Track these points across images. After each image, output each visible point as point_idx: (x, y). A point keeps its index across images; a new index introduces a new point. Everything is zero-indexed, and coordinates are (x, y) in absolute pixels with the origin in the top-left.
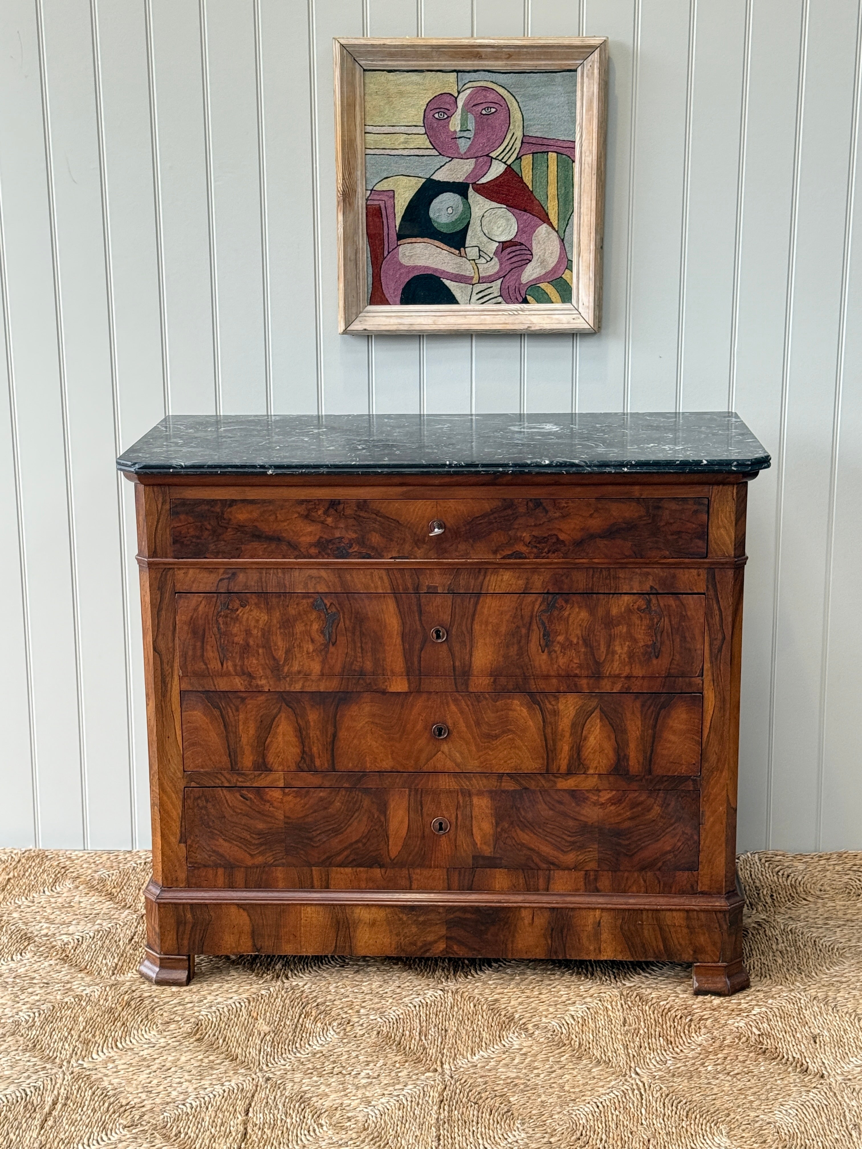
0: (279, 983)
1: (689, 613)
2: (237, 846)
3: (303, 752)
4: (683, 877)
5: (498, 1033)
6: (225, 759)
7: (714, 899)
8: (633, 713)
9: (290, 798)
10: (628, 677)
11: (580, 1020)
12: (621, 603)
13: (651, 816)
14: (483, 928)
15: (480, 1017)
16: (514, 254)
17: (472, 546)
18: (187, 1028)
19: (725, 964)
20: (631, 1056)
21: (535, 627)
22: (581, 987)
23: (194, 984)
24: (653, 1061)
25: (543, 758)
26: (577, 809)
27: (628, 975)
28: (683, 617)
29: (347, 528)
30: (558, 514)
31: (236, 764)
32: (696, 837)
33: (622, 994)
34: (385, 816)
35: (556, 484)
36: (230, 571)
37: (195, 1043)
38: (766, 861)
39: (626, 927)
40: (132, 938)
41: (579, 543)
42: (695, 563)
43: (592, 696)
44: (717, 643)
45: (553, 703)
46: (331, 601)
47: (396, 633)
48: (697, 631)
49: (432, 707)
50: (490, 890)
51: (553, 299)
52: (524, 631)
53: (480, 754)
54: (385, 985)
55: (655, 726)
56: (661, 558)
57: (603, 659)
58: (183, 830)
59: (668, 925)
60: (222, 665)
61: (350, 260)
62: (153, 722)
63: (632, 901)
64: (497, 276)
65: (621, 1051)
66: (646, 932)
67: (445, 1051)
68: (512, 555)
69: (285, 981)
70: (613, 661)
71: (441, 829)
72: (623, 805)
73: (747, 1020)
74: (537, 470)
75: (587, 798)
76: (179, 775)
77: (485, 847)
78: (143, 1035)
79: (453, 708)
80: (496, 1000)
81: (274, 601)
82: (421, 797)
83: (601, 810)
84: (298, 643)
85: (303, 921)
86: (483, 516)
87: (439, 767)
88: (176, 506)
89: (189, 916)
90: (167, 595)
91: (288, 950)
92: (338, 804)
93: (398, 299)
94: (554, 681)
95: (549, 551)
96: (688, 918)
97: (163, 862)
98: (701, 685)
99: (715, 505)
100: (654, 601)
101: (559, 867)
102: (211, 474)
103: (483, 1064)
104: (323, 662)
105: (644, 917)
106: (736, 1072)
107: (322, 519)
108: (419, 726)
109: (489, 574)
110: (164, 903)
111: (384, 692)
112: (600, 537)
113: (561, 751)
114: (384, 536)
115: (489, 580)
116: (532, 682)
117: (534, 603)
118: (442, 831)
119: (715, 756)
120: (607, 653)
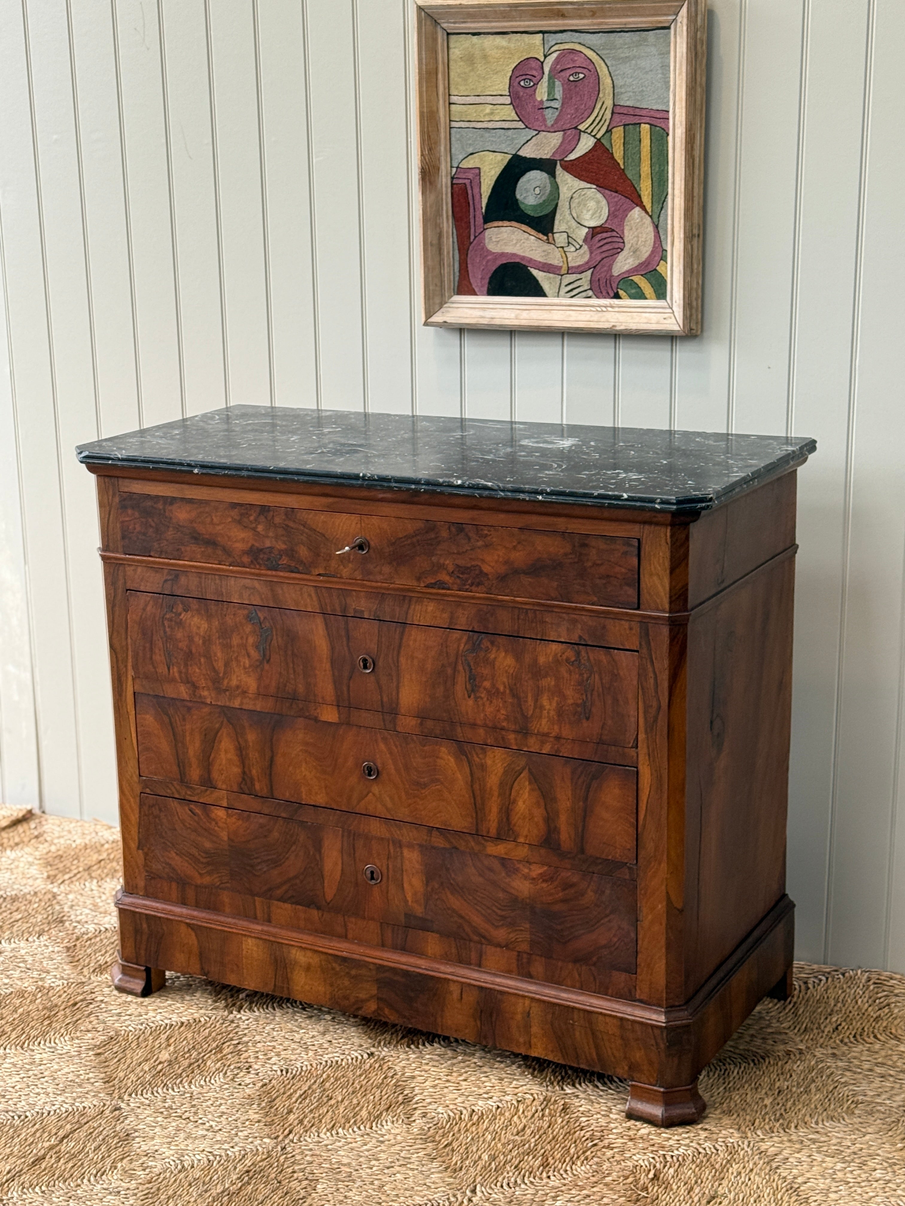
0: (227, 1013)
1: (621, 673)
2: (187, 861)
3: (244, 773)
4: (620, 978)
5: (378, 1113)
6: (175, 768)
7: (652, 1011)
8: (563, 780)
9: (233, 819)
10: (558, 738)
12: (549, 651)
13: (584, 901)
14: (412, 995)
15: (378, 1091)
16: (605, 241)
17: (396, 570)
18: (100, 1040)
19: (662, 1090)
21: (460, 668)
22: (515, 1082)
24: (505, 1181)
25: (472, 817)
26: (508, 880)
28: (615, 676)
29: (276, 538)
30: (480, 543)
31: (185, 776)
32: (633, 935)
34: (320, 853)
35: (472, 507)
36: (173, 572)
37: (91, 1057)
39: (557, 1024)
41: (502, 578)
42: (625, 614)
43: (520, 754)
44: (653, 711)
45: (481, 756)
46: (265, 615)
47: (325, 656)
48: (630, 696)
49: (362, 743)
50: (421, 954)
51: (647, 294)
52: (449, 671)
53: (410, 801)
54: (320, 1037)
55: (586, 799)
56: (588, 604)
57: (530, 713)
58: (141, 837)
59: (601, 1032)
60: (169, 670)
61: (432, 245)
63: (564, 995)
65: (483, 1162)
66: (577, 1034)
68: (435, 583)
69: (234, 1012)
70: (541, 717)
71: (372, 878)
72: (556, 883)
73: (658, 1159)
74: (450, 490)
75: (517, 870)
76: (136, 778)
77: (415, 906)
78: (56, 1038)
79: (382, 746)
81: (213, 608)
82: (354, 840)
83: (531, 886)
84: (235, 655)
85: (244, 952)
86: (406, 537)
87: (371, 810)
88: (124, 500)
89: (145, 926)
90: (120, 592)
91: (234, 979)
92: (276, 834)
93: (485, 289)
94: (481, 731)
95: (472, 584)
96: (622, 1027)
98: (635, 758)
99: (646, 548)
100: (583, 653)
101: (490, 942)
102: (145, 468)
103: (329, 1143)
104: (260, 679)
105: (576, 1017)
107: (254, 526)
108: (350, 763)
109: (413, 603)
111: (316, 720)
112: (525, 573)
113: (490, 811)
114: (311, 550)
115: (414, 609)
116: (459, 730)
117: (459, 640)
118: (373, 882)
119: (652, 844)
120: (535, 707)
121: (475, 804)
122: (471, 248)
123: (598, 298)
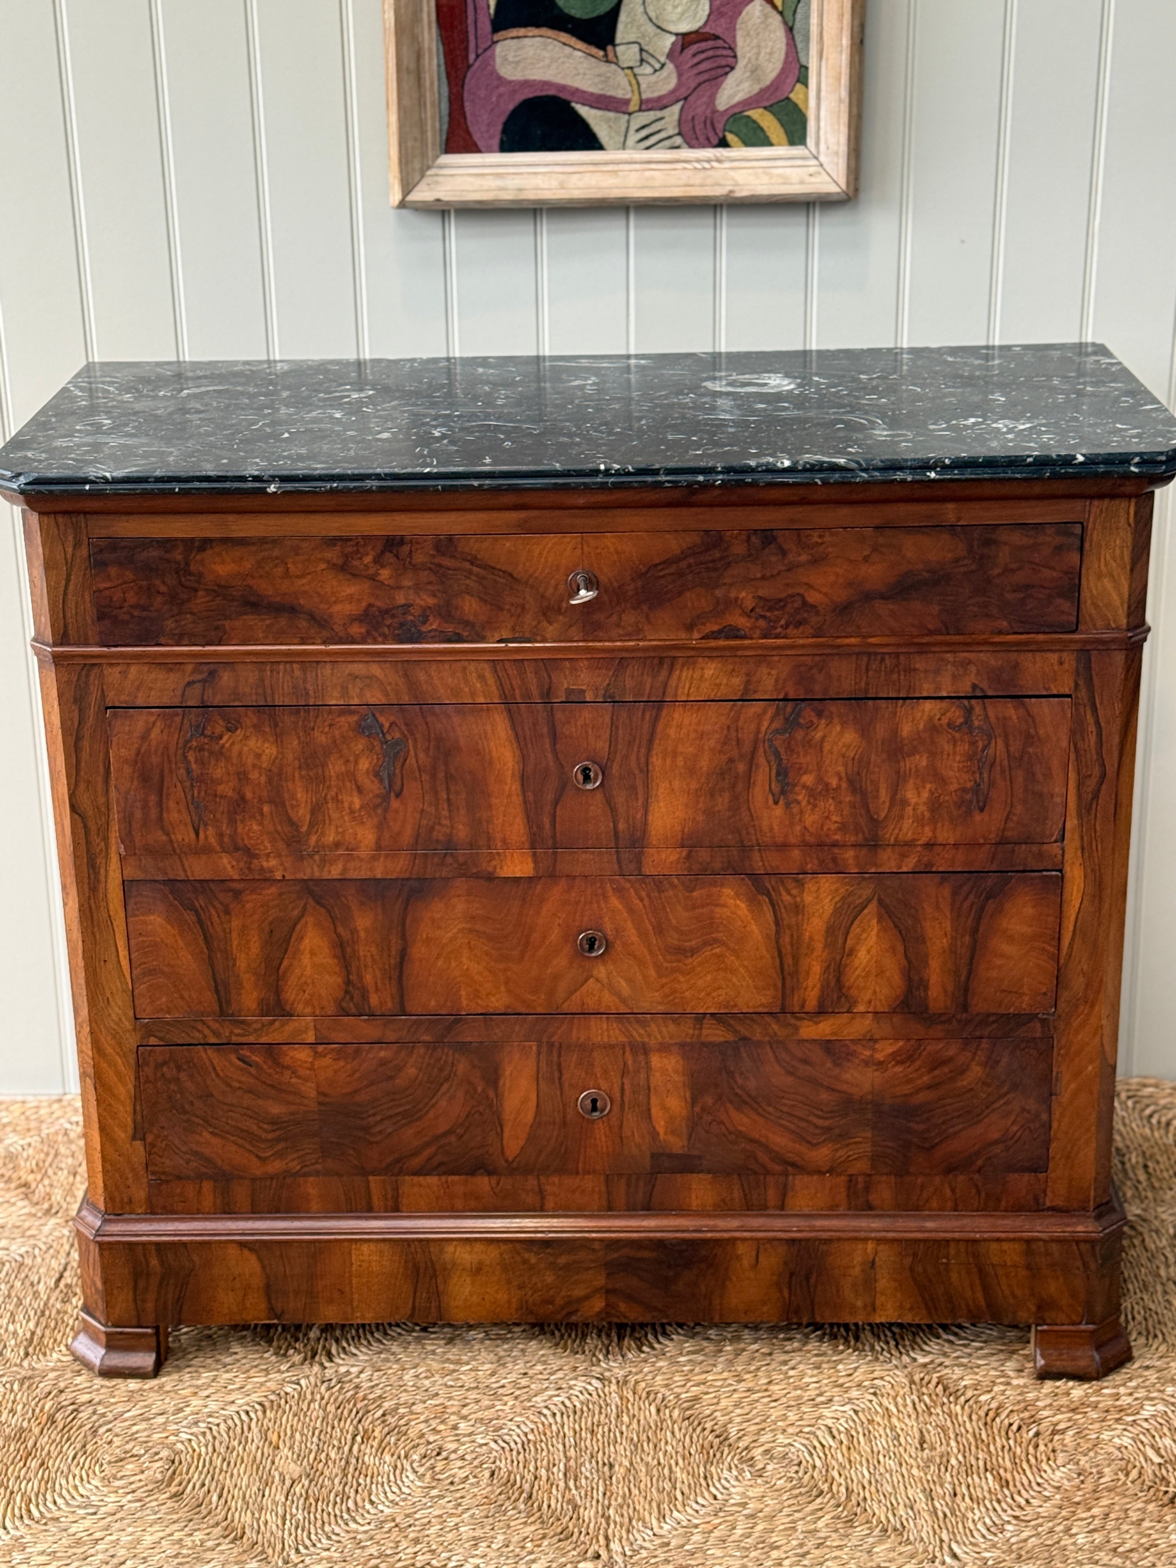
0: (316, 1368)
1: (1041, 732)
2: (234, 1142)
3: (348, 982)
4: (1021, 1183)
5: (702, 1469)
6: (209, 996)
7: (1074, 1220)
8: (937, 907)
9: (327, 1061)
10: (929, 846)
11: (843, 1437)
12: (919, 715)
13: (964, 1082)
14: (671, 1274)
15: (669, 1434)
16: (703, 56)
17: (647, 617)
18: (156, 1470)
19: (1091, 1327)
20: (940, 1515)
21: (762, 761)
22: (840, 1367)
23: (169, 1374)
24: (980, 1526)
25: (775, 985)
26: (836, 1071)
27: (918, 1340)
28: (1030, 739)
29: (417, 588)
30: (804, 558)
31: (228, 1002)
32: (1044, 1117)
33: (912, 1382)
34: (496, 1088)
35: (803, 502)
36: (205, 668)
37: (170, 1504)
38: (1129, 1097)
39: (919, 1269)
40: (61, 1277)
41: (844, 610)
42: (1053, 642)
43: (864, 879)
44: (1092, 783)
45: (795, 892)
46: (392, 718)
47: (510, 772)
48: (1055, 763)
49: (577, 903)
50: (681, 1210)
51: (773, 138)
52: (741, 767)
53: (664, 980)
54: (502, 1371)
55: (975, 931)
56: (992, 633)
57: (883, 815)
58: (139, 1118)
59: (993, 1266)
60: (197, 834)
61: (409, 72)
62: (77, 935)
63: (930, 1225)
64: (673, 98)
65: (922, 1505)
66: (954, 1277)
67: (611, 1512)
68: (720, 631)
69: (327, 1364)
70: (901, 817)
71: (594, 1108)
72: (918, 1063)
73: (1135, 1430)
74: (769, 478)
75: (854, 1054)
76: (128, 1025)
77: (671, 1138)
78: (76, 1487)
79: (615, 902)
80: (696, 1399)
81: (288, 719)
82: (559, 1056)
83: (877, 1074)
84: (333, 793)
85: (354, 1268)
86: (667, 563)
87: (591, 1004)
88: (101, 551)
89: (154, 1262)
90: (92, 712)
91: (330, 1314)
92: (412, 1071)
93: (496, 142)
94: (796, 853)
95: (787, 626)
96: (1028, 1253)
97: (105, 1171)
98: (1060, 857)
99: (1095, 536)
100: (978, 710)
101: (800, 1168)
102: (163, 493)
103: (681, 1541)
104: (380, 827)
105: (952, 1252)
106: (1127, 1546)
107: (371, 571)
108: (555, 936)
109: (678, 667)
110: (109, 1243)
111: (490, 878)
112: (884, 597)
113: (808, 974)
114: (485, 602)
115: (679, 678)
116: (756, 856)
117: (760, 717)
118: (596, 1114)
119: (1081, 979)
120: (892, 805)
121: (782, 969)
122: (469, 75)
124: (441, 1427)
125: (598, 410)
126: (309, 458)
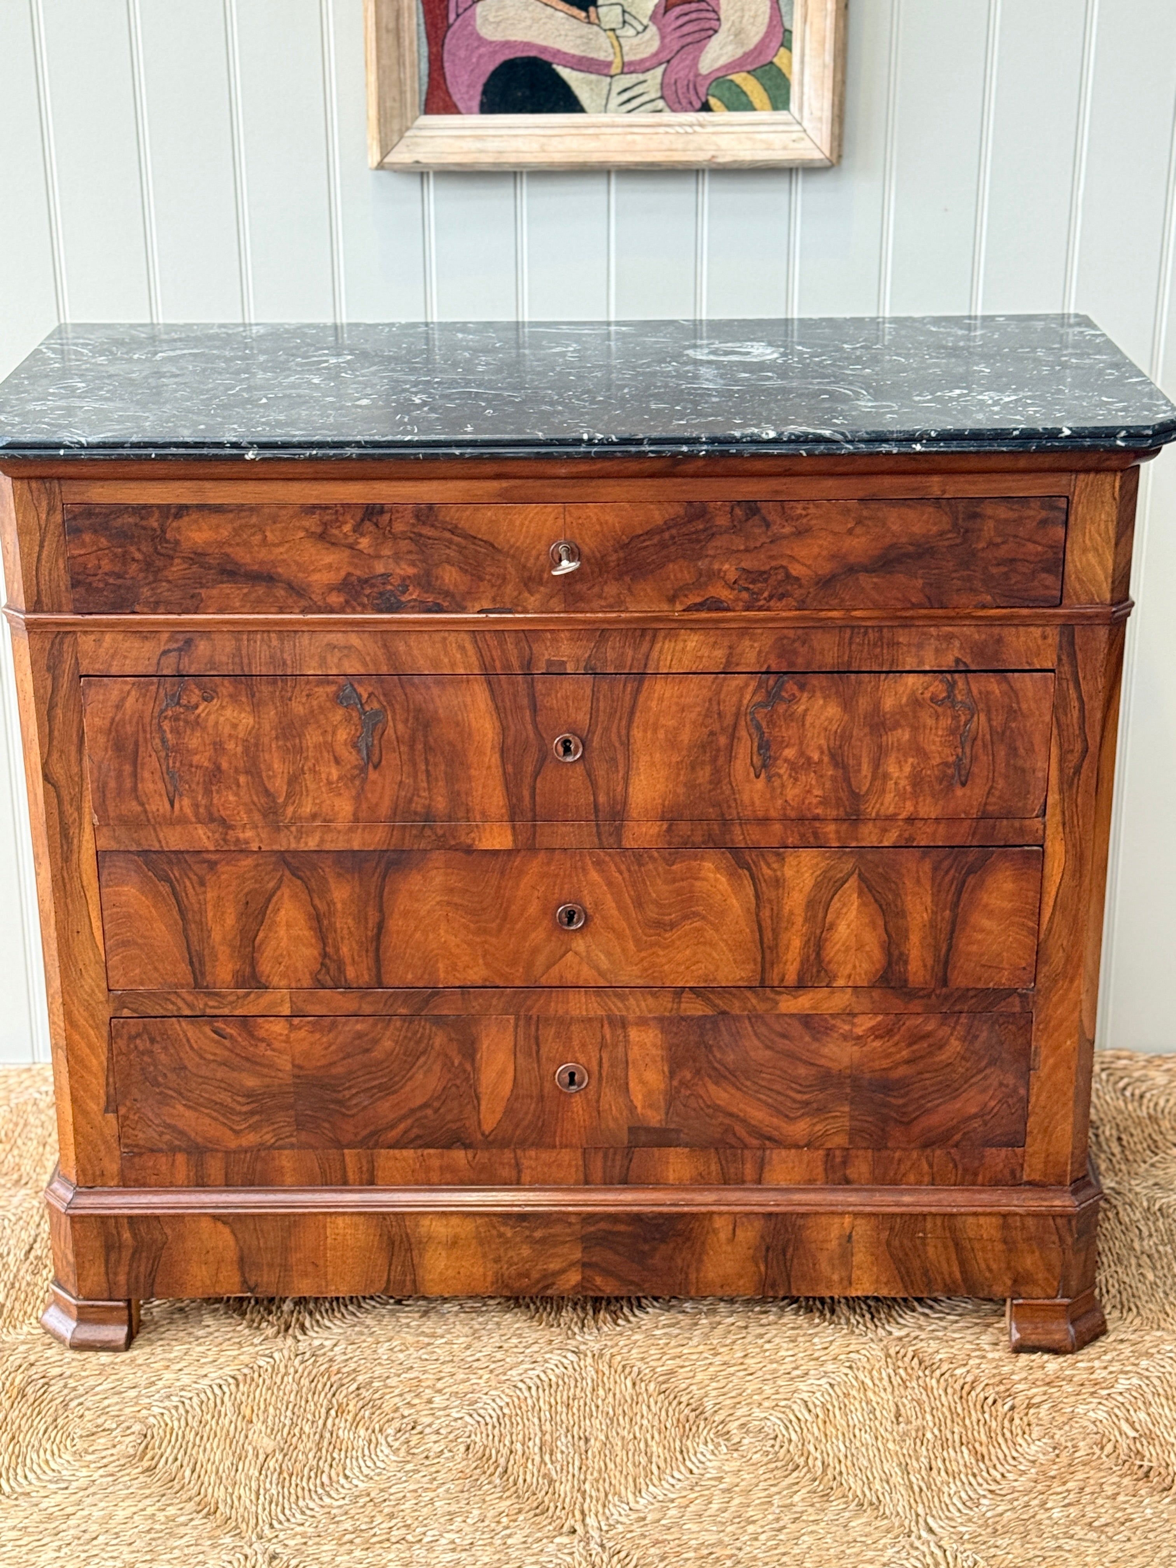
0: (290, 1341)
1: (1024, 706)
2: (207, 1115)
3: (325, 955)
4: (998, 1157)
5: (678, 1443)
6: (183, 968)
7: (1051, 1195)
8: (918, 881)
9: (302, 1033)
10: (911, 820)
11: (819, 1410)
12: (901, 689)
13: (943, 1057)
14: (646, 1248)
15: (644, 1408)
17: (629, 589)
18: (128, 1445)
19: (1066, 1301)
20: (916, 1489)
21: (743, 733)
22: (816, 1340)
23: (141, 1347)
24: (956, 1500)
25: (755, 960)
26: (815, 1046)
27: (894, 1313)
28: (1012, 713)
29: (397, 557)
30: (788, 530)
31: (203, 974)
32: (1022, 1091)
33: (888, 1356)
34: (473, 1062)
35: (788, 473)
36: (180, 637)
37: (142, 1478)
38: (1103, 1070)
39: (897, 1243)
41: (826, 583)
42: (1038, 616)
43: (844, 853)
44: (1074, 758)
45: (775, 866)
46: (370, 689)
47: (489, 745)
48: (1037, 739)
49: (557, 875)
50: (658, 1184)
51: (756, 103)
52: (723, 740)
53: (643, 954)
54: (477, 1345)
55: (956, 904)
56: (976, 607)
57: (864, 789)
58: (112, 1091)
59: (970, 1239)
60: (172, 806)
61: (388, 31)
62: (49, 906)
63: (907, 1199)
64: (655, 61)
65: (897, 1479)
66: (931, 1250)
67: (587, 1486)
68: (701, 604)
69: (300, 1337)
70: (884, 791)
71: (572, 1082)
72: (896, 1038)
73: (1110, 1404)
74: (753, 449)
75: (832, 1028)
76: (101, 997)
77: (649, 1113)
78: (47, 1462)
79: (594, 876)
80: (672, 1372)
81: (265, 689)
82: (537, 1029)
83: (856, 1048)
84: (310, 764)
85: (329, 1241)
86: (650, 533)
87: (570, 978)
88: (75, 518)
89: (127, 1235)
90: (65, 682)
91: (305, 1287)
92: (388, 1044)
93: (476, 103)
94: (777, 827)
95: (771, 597)
96: (1005, 1227)
97: (77, 1144)
98: (1041, 832)
99: (1080, 509)
100: (961, 684)
101: (779, 1143)
102: (139, 458)
103: (658, 1516)
104: (358, 799)
105: (929, 1226)
106: (1103, 1521)
107: (351, 540)
108: (533, 909)
109: (660, 638)
110: (82, 1216)
111: (469, 851)
112: (866, 570)
113: (788, 948)
114: (466, 571)
115: (661, 652)
116: (737, 830)
117: (742, 690)
118: (574, 1088)
119: (1061, 954)
120: (874, 778)
121: (762, 942)
122: (449, 34)
123: (673, 110)
124: (416, 1401)
125: (579, 377)
126: (286, 424)
